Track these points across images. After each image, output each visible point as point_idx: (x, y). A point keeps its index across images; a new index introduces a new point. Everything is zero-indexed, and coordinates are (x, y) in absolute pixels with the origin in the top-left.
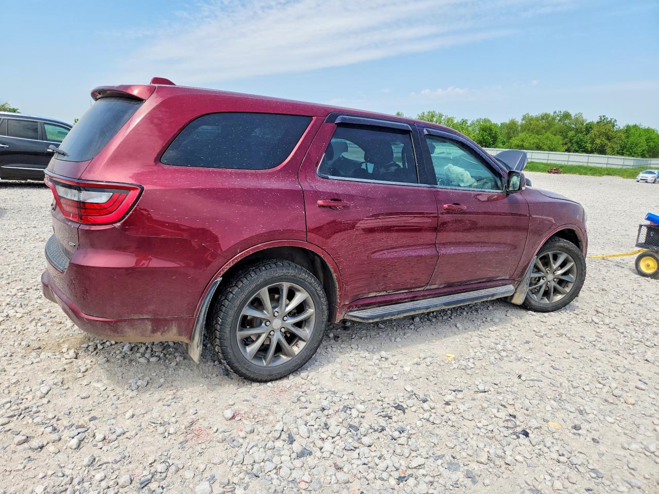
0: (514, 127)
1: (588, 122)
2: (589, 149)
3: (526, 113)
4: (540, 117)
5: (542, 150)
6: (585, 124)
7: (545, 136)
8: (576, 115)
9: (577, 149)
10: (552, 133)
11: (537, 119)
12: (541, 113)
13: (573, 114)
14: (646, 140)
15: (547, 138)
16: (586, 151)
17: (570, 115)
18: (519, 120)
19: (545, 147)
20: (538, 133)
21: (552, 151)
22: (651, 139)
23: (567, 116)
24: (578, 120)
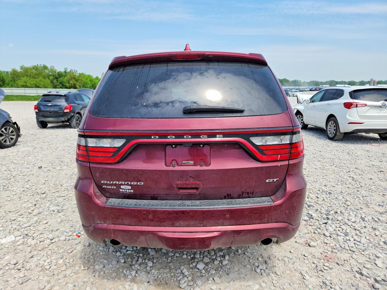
0: (16, 74)
1: (58, 71)
2: (68, 86)
3: (22, 65)
4: (32, 68)
5: (40, 88)
6: (57, 73)
7: (39, 79)
8: (51, 67)
9: (62, 87)
10: (42, 77)
11: (30, 69)
12: (32, 65)
13: (49, 66)
14: (90, 81)
15: (41, 80)
16: (66, 88)
17: (47, 67)
18: (18, 69)
19: (41, 86)
20: (34, 77)
21: (46, 88)
22: (92, 80)
23: (45, 67)
24: (52, 70)
